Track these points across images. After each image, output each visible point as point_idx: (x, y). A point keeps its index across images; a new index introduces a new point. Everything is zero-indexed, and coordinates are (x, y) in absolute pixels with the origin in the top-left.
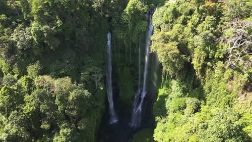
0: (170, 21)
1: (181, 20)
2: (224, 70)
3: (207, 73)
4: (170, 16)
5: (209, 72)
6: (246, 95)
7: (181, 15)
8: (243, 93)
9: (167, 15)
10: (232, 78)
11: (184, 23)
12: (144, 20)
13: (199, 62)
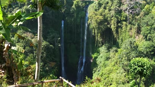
0: (97, 9)
1: (103, 7)
2: (126, 25)
3: (119, 31)
4: (97, 6)
5: (120, 30)
6: (139, 36)
7: (103, 5)
8: (137, 35)
9: (96, 6)
10: (131, 29)
11: (105, 8)
12: (83, 11)
13: (115, 25)
